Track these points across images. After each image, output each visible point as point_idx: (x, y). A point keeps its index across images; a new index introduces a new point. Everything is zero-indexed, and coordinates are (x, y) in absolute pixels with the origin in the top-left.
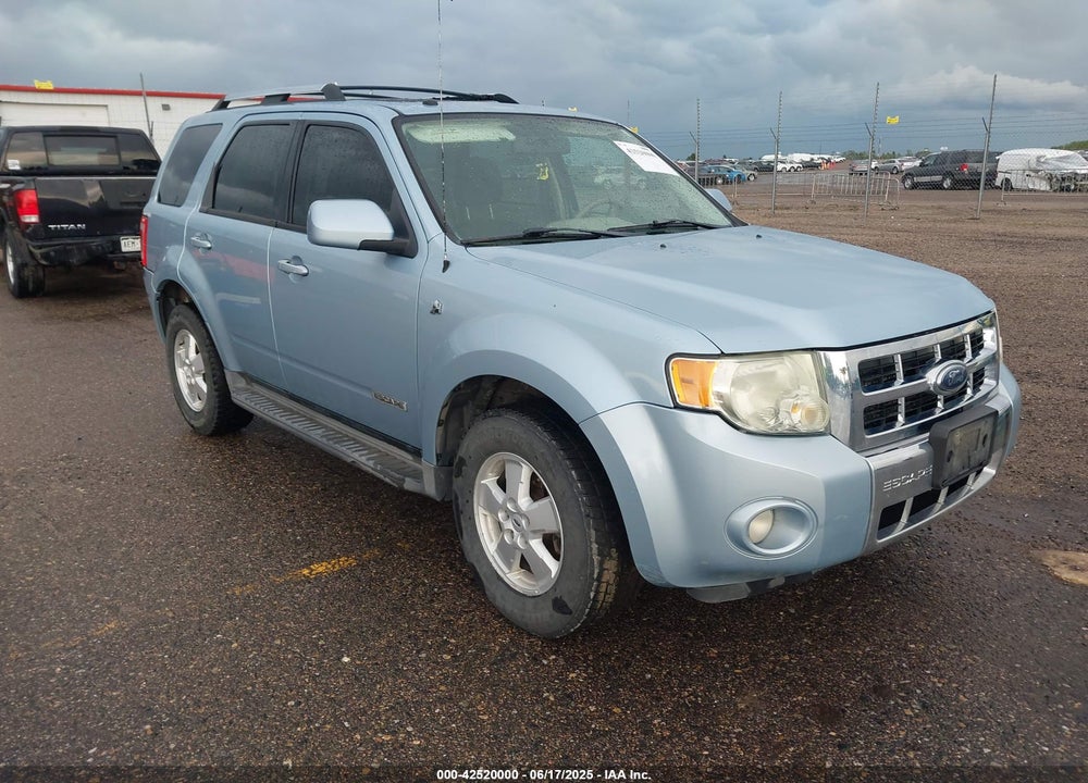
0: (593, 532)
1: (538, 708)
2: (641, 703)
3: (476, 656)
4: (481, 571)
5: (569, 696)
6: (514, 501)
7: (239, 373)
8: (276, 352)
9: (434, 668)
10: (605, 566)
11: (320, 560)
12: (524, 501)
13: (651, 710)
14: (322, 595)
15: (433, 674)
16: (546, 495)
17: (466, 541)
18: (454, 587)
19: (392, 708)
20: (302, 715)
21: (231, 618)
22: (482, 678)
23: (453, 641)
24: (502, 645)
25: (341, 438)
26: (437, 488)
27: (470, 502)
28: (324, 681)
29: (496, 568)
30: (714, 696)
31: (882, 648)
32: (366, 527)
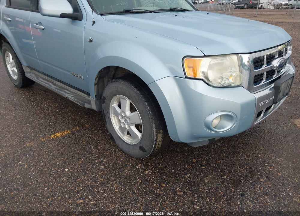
0: (154, 125)
1: (136, 186)
2: (172, 182)
3: (113, 166)
4: (114, 136)
5: (146, 180)
6: (124, 112)
7: (27, 66)
8: (37, 59)
9: (98, 172)
10: (158, 136)
11: (58, 132)
12: (128, 113)
13: (175, 184)
14: (58, 145)
15: (98, 174)
16: (136, 110)
17: (108, 125)
18: (105, 140)
19: (83, 188)
20: (50, 193)
21: (25, 156)
22: (116, 175)
23: (105, 161)
24: (122, 161)
25: (62, 89)
26: (96, 107)
27: (108, 112)
28: (58, 179)
29: (119, 135)
30: (196, 178)
31: (250, 156)
32: (74, 119)
